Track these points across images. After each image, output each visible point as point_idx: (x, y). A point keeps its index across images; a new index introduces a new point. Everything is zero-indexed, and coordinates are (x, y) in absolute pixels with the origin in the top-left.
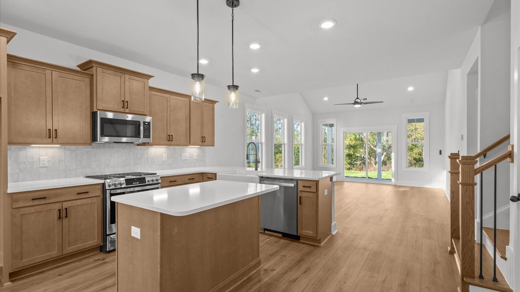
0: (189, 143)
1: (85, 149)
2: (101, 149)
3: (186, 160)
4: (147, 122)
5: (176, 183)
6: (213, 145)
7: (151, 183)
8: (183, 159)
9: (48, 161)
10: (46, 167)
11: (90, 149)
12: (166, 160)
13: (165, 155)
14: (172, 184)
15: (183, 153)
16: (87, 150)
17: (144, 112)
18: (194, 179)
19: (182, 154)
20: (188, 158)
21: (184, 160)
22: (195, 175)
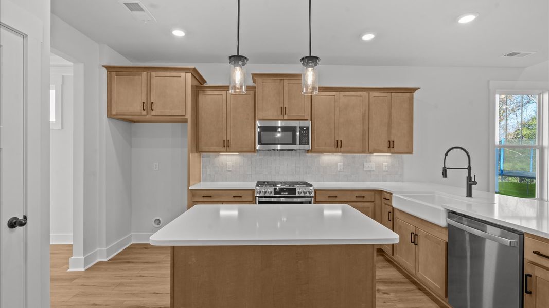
0: (368, 150)
1: (258, 157)
2: (272, 157)
3: (370, 171)
4: (305, 127)
5: (337, 199)
6: (411, 152)
7: (302, 195)
8: (365, 169)
9: (232, 166)
10: (231, 171)
11: (263, 157)
12: (342, 170)
13: (340, 164)
14: (331, 199)
15: (366, 162)
16: (260, 157)
17: (304, 116)
18: (364, 197)
19: (365, 164)
20: (374, 169)
21: (366, 171)
22: (367, 193)
